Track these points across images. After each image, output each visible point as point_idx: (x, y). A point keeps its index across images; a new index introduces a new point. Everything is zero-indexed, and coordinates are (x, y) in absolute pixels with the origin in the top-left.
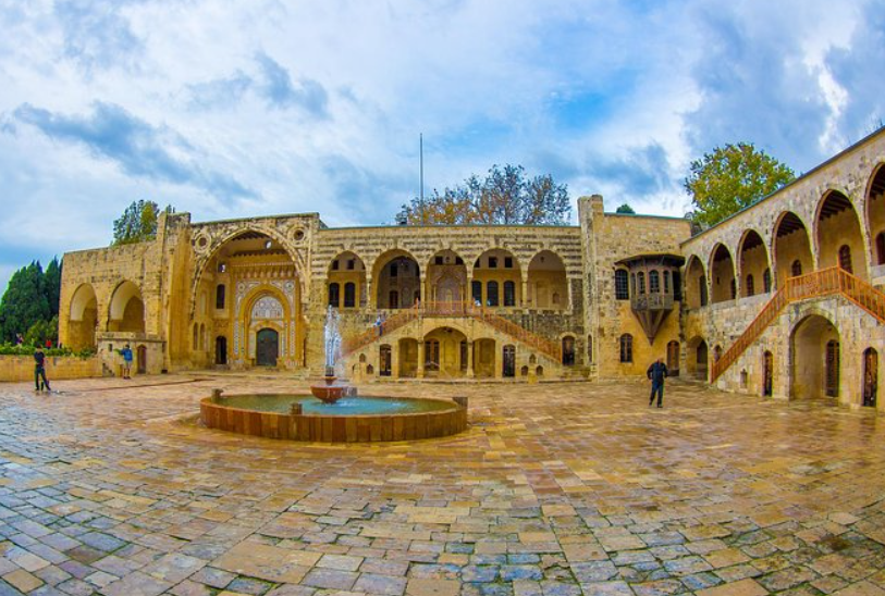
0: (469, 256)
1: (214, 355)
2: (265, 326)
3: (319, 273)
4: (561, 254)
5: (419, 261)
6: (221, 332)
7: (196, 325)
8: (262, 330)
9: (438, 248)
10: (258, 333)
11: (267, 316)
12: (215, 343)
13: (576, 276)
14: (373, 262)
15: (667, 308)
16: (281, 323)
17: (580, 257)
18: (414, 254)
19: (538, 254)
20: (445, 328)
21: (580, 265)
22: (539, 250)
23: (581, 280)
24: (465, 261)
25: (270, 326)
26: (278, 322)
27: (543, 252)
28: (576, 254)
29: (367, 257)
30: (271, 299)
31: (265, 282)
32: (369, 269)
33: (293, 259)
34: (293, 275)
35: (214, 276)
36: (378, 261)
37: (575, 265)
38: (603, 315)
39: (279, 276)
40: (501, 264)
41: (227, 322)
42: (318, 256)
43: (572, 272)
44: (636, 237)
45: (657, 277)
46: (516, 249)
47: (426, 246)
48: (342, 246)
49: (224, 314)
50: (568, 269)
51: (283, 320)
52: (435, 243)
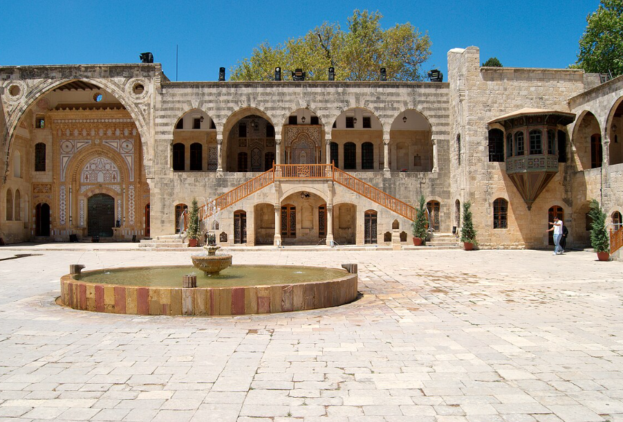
0: (327, 116)
1: (34, 226)
2: (97, 192)
3: (163, 133)
4: (426, 113)
5: (274, 121)
6: (42, 199)
7: (9, 192)
8: (95, 195)
9: (294, 107)
10: (89, 199)
11: (101, 179)
12: (34, 211)
13: (442, 137)
14: (224, 121)
15: (551, 170)
16: (117, 188)
17: (448, 116)
18: (269, 113)
19: (401, 113)
20: (302, 193)
21: (447, 124)
22: (403, 109)
23: (448, 141)
24: (323, 121)
25: (104, 191)
26: (114, 187)
27: (408, 111)
28: (443, 113)
29: (218, 116)
30: (105, 160)
31: (97, 142)
32: (220, 129)
33: (133, 115)
34: (131, 134)
35: (31, 132)
36: (229, 119)
37: (442, 124)
38: (473, 178)
39: (114, 134)
40: (359, 125)
41: (49, 187)
42: (162, 113)
43: (438, 133)
44: (515, 92)
45: (538, 137)
46: (377, 109)
47: (281, 104)
48: (189, 102)
49: (44, 177)
50: (434, 129)
51: (119, 184)
52: (290, 101)
